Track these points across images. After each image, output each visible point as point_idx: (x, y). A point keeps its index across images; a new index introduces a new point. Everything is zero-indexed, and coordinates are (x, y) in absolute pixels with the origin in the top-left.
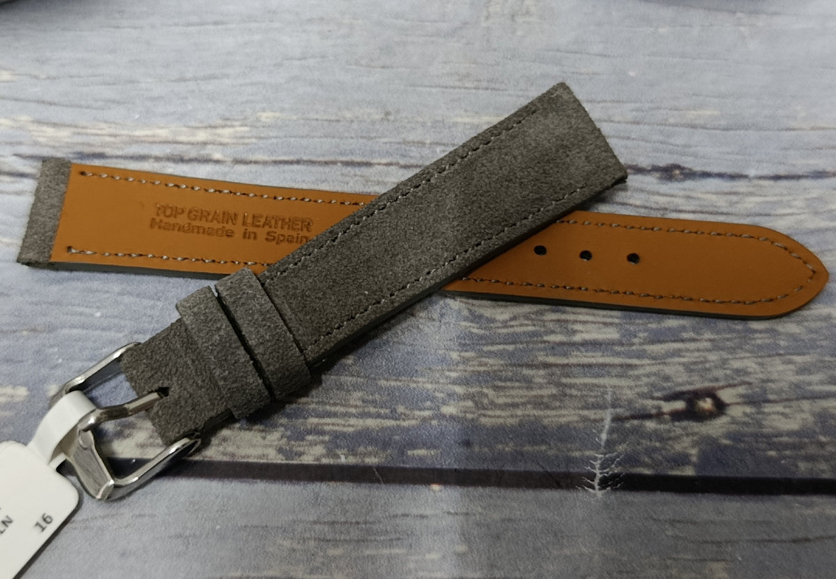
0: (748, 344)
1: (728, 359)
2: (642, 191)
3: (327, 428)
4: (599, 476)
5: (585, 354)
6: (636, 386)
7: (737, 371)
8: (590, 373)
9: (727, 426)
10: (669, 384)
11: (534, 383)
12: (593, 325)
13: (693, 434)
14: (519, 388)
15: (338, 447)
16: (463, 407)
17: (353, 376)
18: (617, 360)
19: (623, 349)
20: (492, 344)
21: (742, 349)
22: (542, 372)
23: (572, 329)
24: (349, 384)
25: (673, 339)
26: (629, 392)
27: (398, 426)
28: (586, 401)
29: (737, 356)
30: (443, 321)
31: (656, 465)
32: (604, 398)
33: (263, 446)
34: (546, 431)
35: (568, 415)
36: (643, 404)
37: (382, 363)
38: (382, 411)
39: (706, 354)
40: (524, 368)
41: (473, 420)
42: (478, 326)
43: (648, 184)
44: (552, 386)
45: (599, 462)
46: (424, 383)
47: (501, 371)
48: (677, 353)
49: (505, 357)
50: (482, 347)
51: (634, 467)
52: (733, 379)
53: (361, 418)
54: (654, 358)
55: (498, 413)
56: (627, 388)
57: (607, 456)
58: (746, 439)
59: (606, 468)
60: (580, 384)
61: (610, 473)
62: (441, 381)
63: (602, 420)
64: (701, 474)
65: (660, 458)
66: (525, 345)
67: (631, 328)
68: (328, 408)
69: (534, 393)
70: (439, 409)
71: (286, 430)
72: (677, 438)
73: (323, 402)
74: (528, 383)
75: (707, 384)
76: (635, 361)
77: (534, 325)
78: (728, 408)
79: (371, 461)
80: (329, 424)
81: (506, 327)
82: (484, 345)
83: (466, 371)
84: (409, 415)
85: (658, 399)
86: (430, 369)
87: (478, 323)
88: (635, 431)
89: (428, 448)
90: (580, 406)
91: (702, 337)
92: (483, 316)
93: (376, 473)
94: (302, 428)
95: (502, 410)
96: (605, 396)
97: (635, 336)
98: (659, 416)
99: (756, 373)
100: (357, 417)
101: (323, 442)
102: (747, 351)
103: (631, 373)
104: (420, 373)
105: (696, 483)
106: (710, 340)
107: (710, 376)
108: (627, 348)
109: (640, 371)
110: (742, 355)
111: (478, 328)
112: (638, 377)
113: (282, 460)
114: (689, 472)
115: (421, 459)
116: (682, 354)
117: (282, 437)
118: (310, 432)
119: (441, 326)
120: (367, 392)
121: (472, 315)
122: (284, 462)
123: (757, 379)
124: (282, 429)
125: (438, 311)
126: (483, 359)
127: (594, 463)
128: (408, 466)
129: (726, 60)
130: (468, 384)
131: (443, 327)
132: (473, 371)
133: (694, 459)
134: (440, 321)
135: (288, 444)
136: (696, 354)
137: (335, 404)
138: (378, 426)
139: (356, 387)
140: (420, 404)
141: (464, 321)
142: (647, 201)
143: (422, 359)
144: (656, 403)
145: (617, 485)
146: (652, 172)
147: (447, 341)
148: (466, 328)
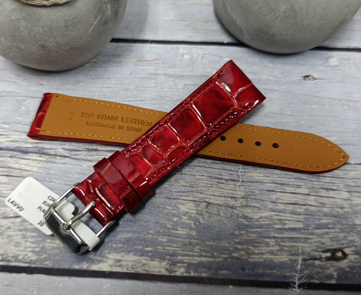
0: (355, 230)
1: (347, 236)
3: (186, 261)
4: (297, 283)
5: (290, 233)
6: (311, 247)
7: (351, 241)
8: (292, 241)
9: (348, 263)
10: (324, 246)
11: (270, 245)
12: (293, 221)
13: (335, 266)
14: (263, 246)
15: (190, 269)
16: (241, 254)
17: (195, 239)
18: (303, 236)
19: (305, 231)
20: (252, 228)
21: (352, 232)
22: (273, 240)
23: (284, 223)
24: (194, 243)
25: (325, 228)
26: (308, 249)
27: (215, 261)
28: (291, 252)
29: (351, 235)
31: (320, 279)
32: (298, 251)
33: (160, 268)
34: (275, 264)
35: (284, 258)
36: (314, 254)
37: (207, 235)
38: (208, 255)
39: (338, 234)
40: (265, 238)
41: (245, 259)
42: (246, 221)
44: (277, 246)
45: (297, 277)
46: (225, 243)
47: (256, 239)
48: (327, 233)
49: (257, 234)
50: (248, 229)
51: (311, 280)
52: (349, 244)
53: (200, 257)
54: (318, 235)
55: (256, 256)
56: (307, 248)
57: (301, 275)
58: (356, 268)
59: (300, 280)
60: (289, 245)
61: (302, 282)
62: (232, 243)
63: (298, 260)
64: (339, 283)
65: (322, 276)
66: (265, 229)
67: (308, 223)
68: (186, 252)
69: (269, 249)
70: (231, 254)
71: (169, 261)
72: (328, 268)
73: (184, 250)
74: (267, 244)
75: (339, 246)
76: (310, 236)
77: (269, 221)
78: (348, 256)
79: (204, 275)
80: (186, 259)
81: (257, 221)
82: (249, 229)
83: (242, 239)
84: (219, 257)
85: (320, 252)
86: (227, 238)
87: (246, 219)
88: (311, 265)
89: (227, 270)
90: (289, 254)
91: (336, 227)
92: (248, 217)
93: (206, 280)
94: (175, 260)
95: (257, 255)
96: (299, 251)
97: (310, 226)
98: (320, 259)
99: (358, 242)
100: (198, 257)
101: (184, 267)
102: (354, 233)
103: (309, 241)
104: (223, 239)
105: (337, 286)
106: (340, 228)
107: (340, 243)
108: (307, 231)
109: (313, 241)
110: (353, 235)
111: (246, 222)
112: (311, 243)
113: (167, 273)
114: (333, 282)
115: (224, 275)
116: (329, 234)
117: (167, 264)
118: (179, 262)
119: (231, 220)
120: (202, 247)
121: (243, 216)
122: (168, 274)
123: (359, 244)
124: (167, 261)
125: (230, 214)
126: (249, 235)
127: (295, 278)
128: (219, 277)
129: (339, 118)
130: (243, 244)
131: (232, 221)
132: (245, 239)
133: (335, 277)
134: (231, 218)
135: (170, 267)
136: (335, 234)
137: (189, 251)
138: (206, 260)
139: (197, 244)
140: (223, 252)
141: (241, 218)
143: (224, 233)
144: (319, 253)
145: (305, 287)
147: (234, 226)
148: (241, 221)
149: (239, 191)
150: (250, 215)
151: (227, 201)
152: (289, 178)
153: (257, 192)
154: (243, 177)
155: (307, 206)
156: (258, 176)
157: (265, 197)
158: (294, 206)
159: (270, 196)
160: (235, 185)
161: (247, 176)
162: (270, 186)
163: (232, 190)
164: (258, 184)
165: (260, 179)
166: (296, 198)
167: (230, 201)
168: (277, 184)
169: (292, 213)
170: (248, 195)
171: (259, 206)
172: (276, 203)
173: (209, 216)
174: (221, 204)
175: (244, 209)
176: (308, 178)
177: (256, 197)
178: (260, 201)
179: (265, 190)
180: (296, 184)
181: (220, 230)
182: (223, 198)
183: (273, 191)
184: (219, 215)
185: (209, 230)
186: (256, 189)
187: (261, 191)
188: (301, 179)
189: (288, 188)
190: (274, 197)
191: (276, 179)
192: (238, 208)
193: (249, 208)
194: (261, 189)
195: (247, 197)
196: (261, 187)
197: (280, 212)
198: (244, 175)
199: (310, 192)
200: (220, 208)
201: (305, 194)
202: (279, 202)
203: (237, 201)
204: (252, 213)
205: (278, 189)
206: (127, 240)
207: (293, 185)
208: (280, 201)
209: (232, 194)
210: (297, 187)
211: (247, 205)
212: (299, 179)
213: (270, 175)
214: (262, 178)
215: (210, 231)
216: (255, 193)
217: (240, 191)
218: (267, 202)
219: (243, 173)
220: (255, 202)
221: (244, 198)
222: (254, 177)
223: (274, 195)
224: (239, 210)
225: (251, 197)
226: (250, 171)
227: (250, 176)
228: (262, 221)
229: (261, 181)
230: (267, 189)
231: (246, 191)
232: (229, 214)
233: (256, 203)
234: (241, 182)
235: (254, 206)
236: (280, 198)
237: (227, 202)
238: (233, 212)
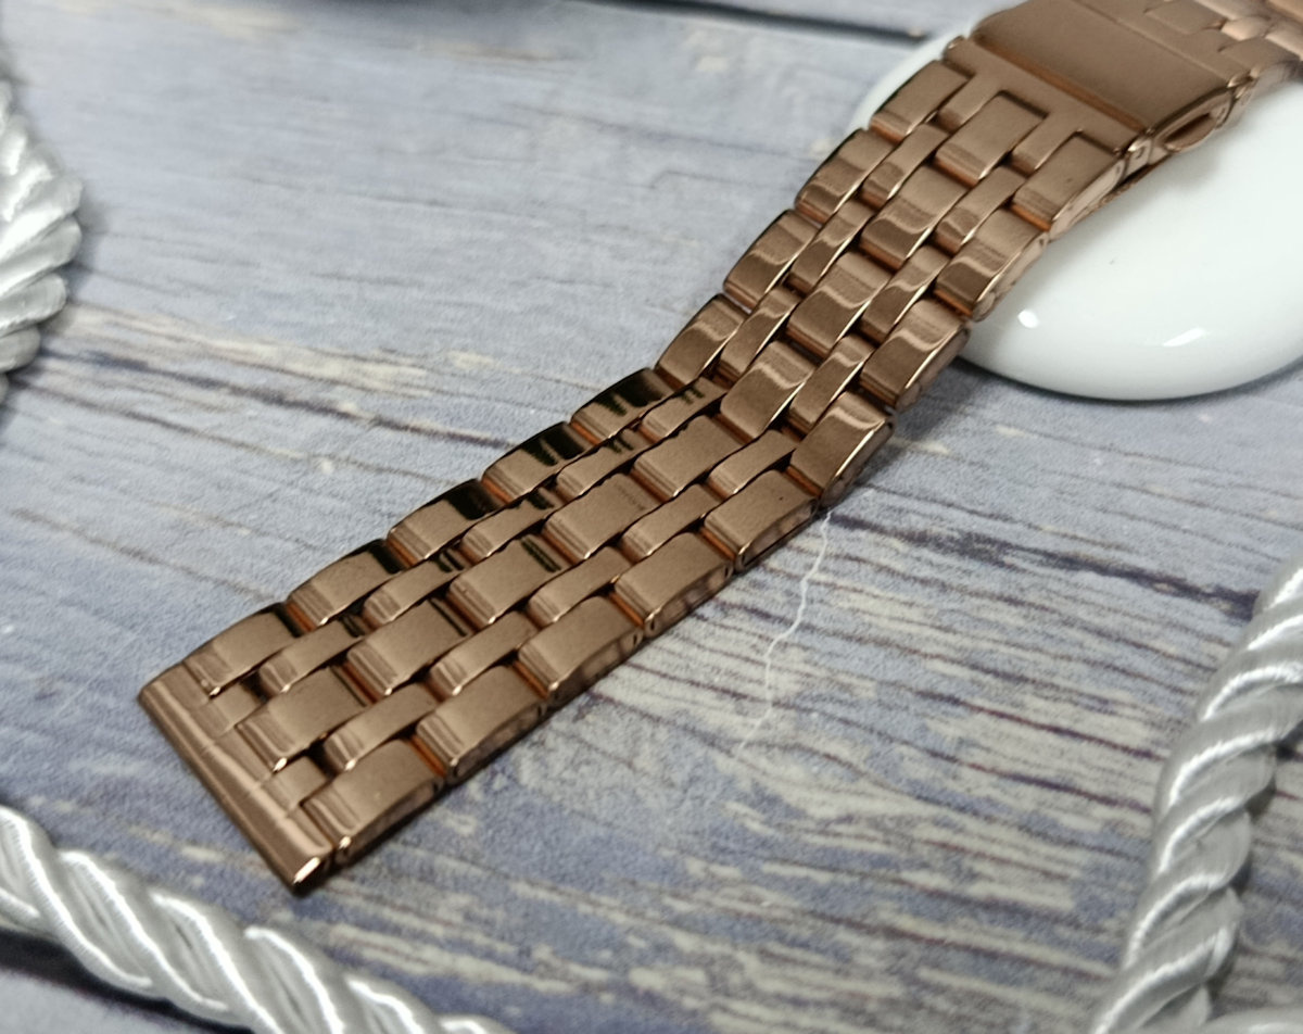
2: (1186, 629)
5: (986, 927)
8: (989, 970)
11: (855, 965)
12: (1021, 871)
14: (818, 966)
16: (680, 980)
17: (463, 859)
18: (1056, 957)
19: (1076, 936)
20: (785, 861)
22: (879, 946)
23: (970, 869)
27: (525, 987)
30: (691, 791)
37: (533, 847)
38: (500, 947)
40: (841, 928)
41: (693, 1012)
42: (764, 817)
43: (1201, 618)
44: (895, 978)
47: (788, 922)
49: (804, 893)
50: (759, 862)
53: (451, 951)
60: (961, 989)
62: (650, 914)
66: (857, 878)
68: (387, 911)
69: (847, 986)
70: (625, 970)
73: (378, 897)
74: (843, 961)
76: (1095, 967)
77: (888, 843)
81: (824, 833)
82: (766, 860)
83: (709, 905)
84: (554, 970)
86: (633, 882)
87: (764, 812)
92: (781, 801)
97: (1110, 915)
100: (441, 947)
104: (608, 885)
108: (1085, 935)
111: (762, 822)
119: (682, 801)
121: (757, 793)
125: (688, 768)
126: (758, 890)
130: (707, 933)
131: (688, 804)
132: (725, 910)
134: (685, 791)
137: (404, 908)
138: (480, 975)
139: (461, 884)
140: (588, 951)
141: (738, 800)
142: (1193, 650)
143: (624, 858)
146: (1214, 599)
147: (688, 833)
148: (736, 815)
149: (772, 667)
150: (792, 796)
151: (694, 703)
152: (1062, 657)
153: (868, 690)
154: (816, 606)
155: (1125, 809)
156: (892, 619)
157: (904, 724)
158: (1049, 795)
159: (928, 722)
160: (760, 637)
161: (841, 609)
162: (944, 676)
163: (738, 657)
164: (883, 653)
165: (900, 632)
166: (1070, 760)
167: (711, 708)
168: (987, 671)
169: (1024, 828)
170: (815, 694)
171: (854, 760)
172: (952, 759)
173: (577, 761)
174: (656, 711)
175: (769, 758)
176: (1165, 673)
177: (853, 715)
178: (867, 735)
179: (910, 689)
180: (1088, 687)
181: (611, 837)
182: (682, 685)
183: (955, 701)
184: (630, 765)
185: (551, 827)
186: (862, 677)
187: (891, 690)
188: (1124, 671)
189: (1040, 704)
190: (949, 729)
191: (986, 645)
192: (739, 750)
193: (802, 759)
194: (894, 679)
195: (809, 705)
196: (896, 669)
197: (962, 809)
198: (821, 601)
199: (1157, 743)
200: (647, 728)
201: (1126, 749)
202: (971, 760)
203: (746, 715)
204: (809, 788)
205: (982, 697)
206: (111, 787)
207: (1070, 691)
208: (979, 757)
209: (734, 675)
210: (1091, 709)
211: (791, 742)
212: (1116, 669)
213: (962, 623)
214: (914, 629)
215: (555, 831)
216: (857, 691)
217: (780, 669)
218: (904, 749)
219: (822, 588)
220: (840, 734)
221: (787, 706)
222: (874, 620)
223: (952, 721)
224: (742, 761)
225: (829, 708)
226: (859, 586)
227: (854, 611)
228: (849, 836)
229: (906, 643)
230: (922, 686)
231: (808, 675)
232: (682, 766)
233: (847, 742)
234: (797, 630)
235: (828, 756)
236: (984, 742)
237: (693, 710)
238: (707, 761)
